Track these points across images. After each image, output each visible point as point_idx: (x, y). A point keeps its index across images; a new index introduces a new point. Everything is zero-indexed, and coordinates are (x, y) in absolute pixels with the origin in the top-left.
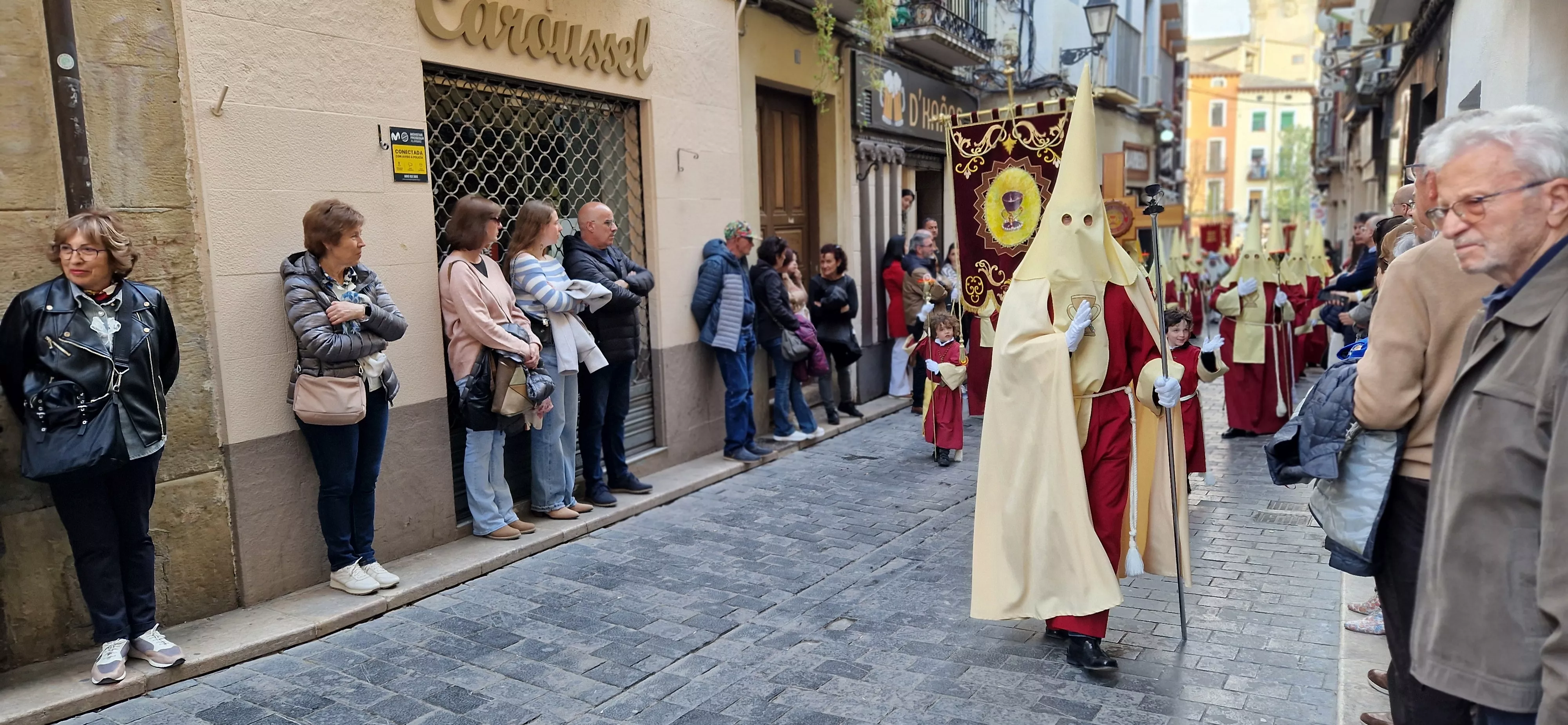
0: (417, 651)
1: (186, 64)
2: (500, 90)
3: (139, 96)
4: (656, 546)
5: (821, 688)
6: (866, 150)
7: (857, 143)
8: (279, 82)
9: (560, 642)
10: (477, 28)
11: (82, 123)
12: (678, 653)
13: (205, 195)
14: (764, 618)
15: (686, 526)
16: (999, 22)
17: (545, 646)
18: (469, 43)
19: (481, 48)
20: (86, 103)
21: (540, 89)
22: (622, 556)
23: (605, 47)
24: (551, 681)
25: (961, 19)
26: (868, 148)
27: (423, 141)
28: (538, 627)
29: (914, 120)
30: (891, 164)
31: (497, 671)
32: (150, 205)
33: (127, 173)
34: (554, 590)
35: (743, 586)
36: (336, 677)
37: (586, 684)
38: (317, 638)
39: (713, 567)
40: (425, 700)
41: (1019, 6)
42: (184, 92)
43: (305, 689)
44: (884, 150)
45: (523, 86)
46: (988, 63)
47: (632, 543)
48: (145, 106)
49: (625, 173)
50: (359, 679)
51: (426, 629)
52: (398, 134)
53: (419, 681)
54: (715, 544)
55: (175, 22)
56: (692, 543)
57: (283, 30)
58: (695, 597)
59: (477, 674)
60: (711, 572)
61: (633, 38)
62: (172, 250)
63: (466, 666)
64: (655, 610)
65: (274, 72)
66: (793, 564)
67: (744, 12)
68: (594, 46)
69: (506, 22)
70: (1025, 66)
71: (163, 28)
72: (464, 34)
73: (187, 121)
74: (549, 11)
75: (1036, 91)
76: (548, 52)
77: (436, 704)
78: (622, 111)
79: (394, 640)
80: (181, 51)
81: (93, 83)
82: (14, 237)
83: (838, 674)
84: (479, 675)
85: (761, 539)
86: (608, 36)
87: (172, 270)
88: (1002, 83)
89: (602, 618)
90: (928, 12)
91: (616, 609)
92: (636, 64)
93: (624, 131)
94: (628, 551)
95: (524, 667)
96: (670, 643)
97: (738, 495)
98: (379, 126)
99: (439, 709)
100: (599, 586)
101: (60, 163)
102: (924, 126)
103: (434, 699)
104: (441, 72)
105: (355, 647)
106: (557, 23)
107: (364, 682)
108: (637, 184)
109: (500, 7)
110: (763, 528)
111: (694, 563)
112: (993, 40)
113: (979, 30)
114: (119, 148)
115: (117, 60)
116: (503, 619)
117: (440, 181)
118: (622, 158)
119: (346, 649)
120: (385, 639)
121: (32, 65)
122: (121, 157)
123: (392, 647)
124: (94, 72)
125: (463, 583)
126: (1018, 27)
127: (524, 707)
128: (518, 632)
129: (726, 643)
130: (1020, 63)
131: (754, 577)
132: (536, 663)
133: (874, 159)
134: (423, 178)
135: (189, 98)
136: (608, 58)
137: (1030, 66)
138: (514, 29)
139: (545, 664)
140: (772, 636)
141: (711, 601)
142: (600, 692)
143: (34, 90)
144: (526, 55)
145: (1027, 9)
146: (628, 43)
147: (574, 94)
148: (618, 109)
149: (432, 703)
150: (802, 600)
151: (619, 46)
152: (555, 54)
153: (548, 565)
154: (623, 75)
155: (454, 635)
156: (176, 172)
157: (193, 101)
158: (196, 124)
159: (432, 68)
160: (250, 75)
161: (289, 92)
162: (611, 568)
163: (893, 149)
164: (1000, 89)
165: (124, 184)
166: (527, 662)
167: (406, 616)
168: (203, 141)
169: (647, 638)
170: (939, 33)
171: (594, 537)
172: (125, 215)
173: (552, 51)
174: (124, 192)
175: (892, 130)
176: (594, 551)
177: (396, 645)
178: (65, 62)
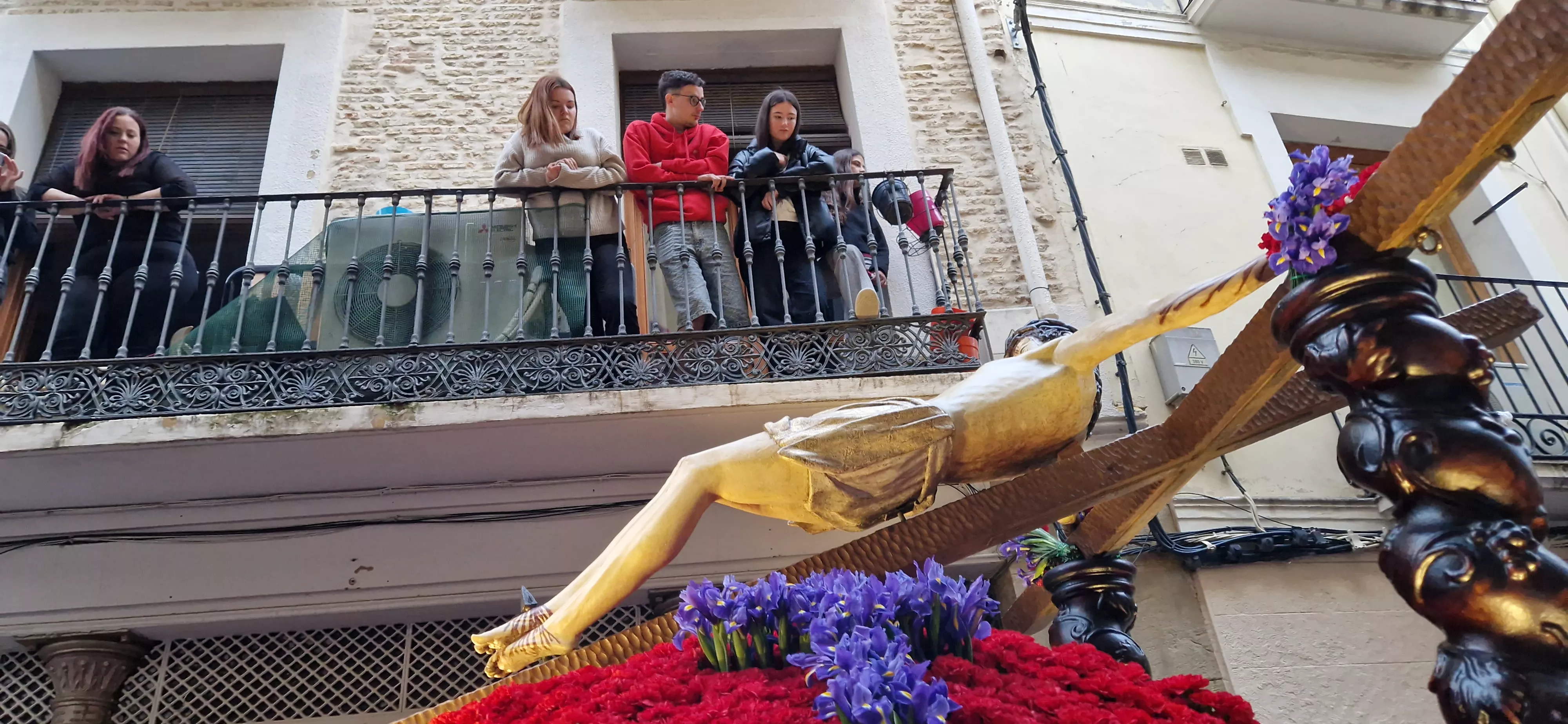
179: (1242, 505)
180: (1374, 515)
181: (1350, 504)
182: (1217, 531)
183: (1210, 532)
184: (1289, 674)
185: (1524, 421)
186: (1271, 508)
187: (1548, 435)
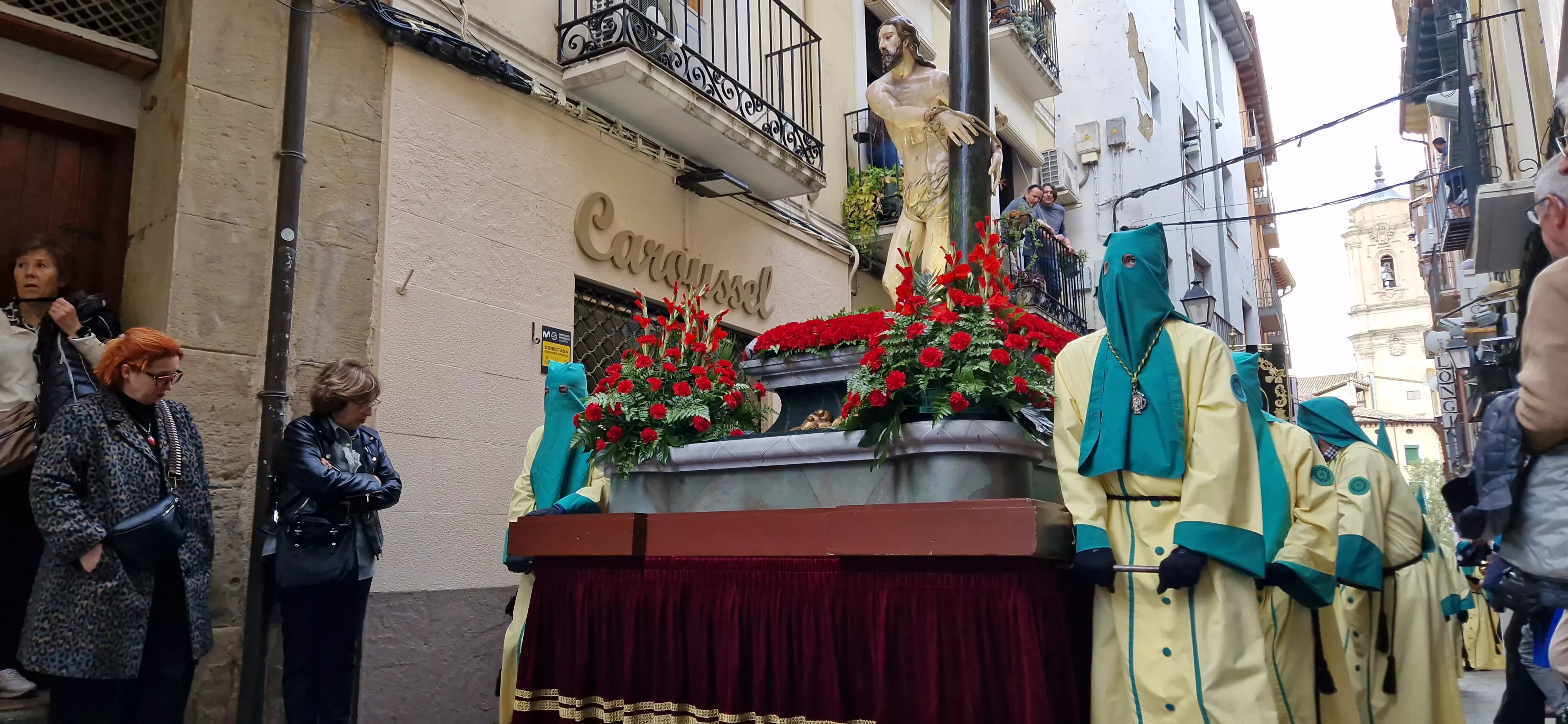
1: (383, 250)
3: (341, 271)
8: (455, 274)
10: (624, 254)
11: (291, 285)
13: (380, 359)
18: (616, 266)
19: (626, 272)
20: (298, 271)
23: (732, 286)
25: (1061, 306)
27: (569, 342)
33: (320, 333)
42: (378, 272)
48: (345, 280)
52: (549, 332)
55: (379, 216)
57: (464, 233)
61: (757, 282)
65: (452, 266)
67: (856, 274)
68: (723, 284)
69: (649, 252)
71: (369, 220)
72: (612, 258)
73: (376, 295)
74: (686, 250)
76: (683, 283)
80: (380, 239)
81: (305, 255)
86: (735, 277)
90: (1029, 295)
92: (760, 303)
98: (533, 324)
101: (267, 317)
104: (589, 290)
106: (692, 261)
109: (645, 240)
113: (1079, 318)
114: (317, 312)
115: (328, 240)
121: (260, 237)
122: (317, 320)
124: (308, 247)
135: (381, 277)
136: (734, 295)
138: (655, 260)
143: (259, 255)
144: (664, 281)
146: (752, 285)
151: (745, 286)
152: (687, 285)
154: (746, 312)
156: (360, 338)
157: (384, 280)
158: (383, 299)
159: (582, 285)
160: (433, 266)
161: (463, 284)
165: (316, 343)
168: (386, 313)
170: (1040, 313)
172: (312, 368)
173: (686, 282)
174: (314, 348)
178: (288, 235)
179: (457, 13)
180: (558, 81)
181: (544, 61)
182: (426, 22)
183: (420, 19)
184: (441, 162)
185: (688, 54)
186: (480, 31)
187: (697, 72)
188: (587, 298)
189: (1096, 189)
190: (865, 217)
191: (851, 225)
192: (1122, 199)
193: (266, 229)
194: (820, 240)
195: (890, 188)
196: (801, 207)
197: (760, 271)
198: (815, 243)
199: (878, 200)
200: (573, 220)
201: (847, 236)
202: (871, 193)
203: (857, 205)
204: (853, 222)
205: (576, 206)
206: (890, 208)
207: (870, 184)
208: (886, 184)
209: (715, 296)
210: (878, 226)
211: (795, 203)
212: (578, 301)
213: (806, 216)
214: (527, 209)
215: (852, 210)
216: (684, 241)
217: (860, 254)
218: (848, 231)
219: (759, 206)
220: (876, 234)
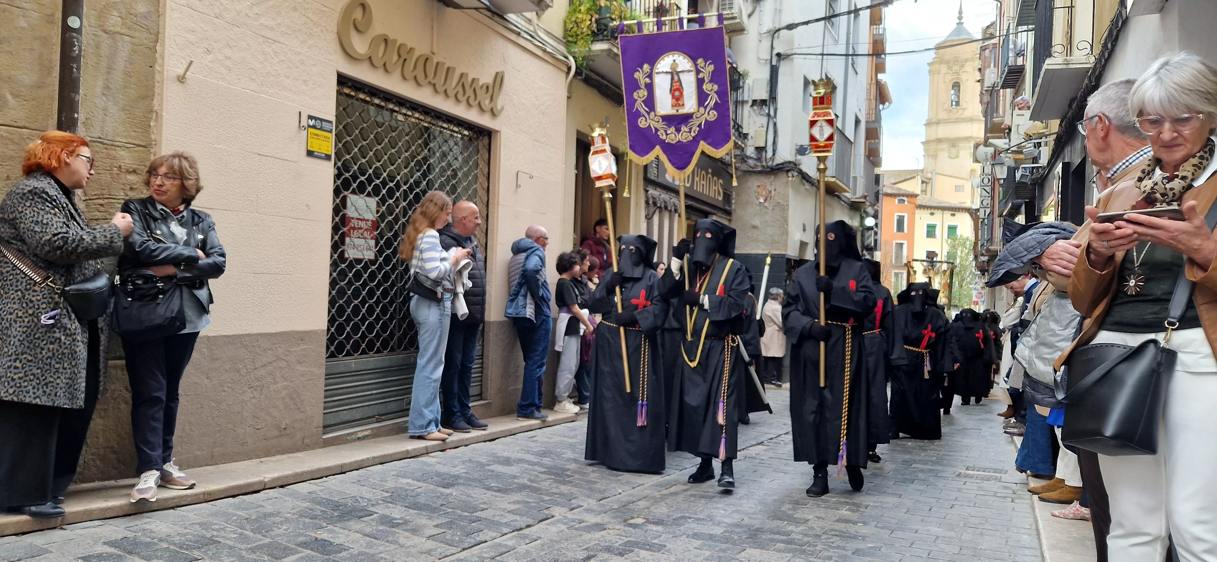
0: (289, 515)
1: (164, 41)
2: (391, 106)
3: (125, 59)
4: (482, 465)
5: (625, 556)
6: (654, 198)
7: (647, 191)
8: (231, 66)
9: (408, 518)
10: (381, 54)
11: (78, 69)
12: (505, 530)
13: (164, 140)
14: (574, 514)
15: (506, 454)
16: (751, 121)
17: (396, 519)
18: (373, 65)
19: (381, 71)
20: (84, 57)
21: (420, 110)
22: (456, 469)
23: (471, 86)
24: (401, 540)
26: (655, 197)
27: (331, 130)
28: (389, 508)
29: (688, 182)
30: (670, 211)
31: (357, 532)
32: (121, 140)
33: (107, 114)
34: (402, 486)
35: (556, 494)
36: (222, 527)
37: (430, 544)
38: (206, 502)
39: (531, 480)
40: (298, 545)
41: (767, 111)
42: (160, 61)
43: (196, 533)
44: (666, 200)
45: (408, 106)
46: (743, 149)
47: (463, 462)
48: (128, 66)
49: (476, 183)
50: (241, 529)
51: (296, 503)
52: (313, 121)
53: (291, 534)
54: (530, 467)
55: (160, 10)
56: (513, 465)
57: (239, 29)
58: (517, 497)
59: (339, 533)
60: (529, 483)
61: (492, 84)
62: (132, 178)
63: (330, 527)
64: (484, 503)
65: (228, 58)
66: (595, 483)
67: (571, 81)
68: (463, 85)
69: (402, 54)
70: (770, 154)
71: (150, 12)
72: (370, 58)
73: (158, 82)
74: (433, 53)
75: (777, 173)
76: (430, 83)
77: (307, 549)
78: (478, 137)
79: (270, 507)
80: (161, 31)
81: (91, 42)
82: (11, 147)
83: (638, 548)
84: (342, 534)
85: (567, 467)
86: (474, 80)
87: (129, 193)
88: (752, 165)
89: (442, 505)
91: (452, 500)
92: (493, 103)
93: (478, 151)
94: (461, 467)
95: (380, 531)
96: (499, 524)
97: (546, 440)
98: (300, 113)
99: (309, 552)
100: (438, 486)
101: (57, 97)
102: (695, 188)
103: (304, 545)
104: (350, 84)
105: (238, 509)
106: (438, 63)
107: (245, 532)
108: (485, 192)
109: (398, 44)
110: (569, 460)
111: (515, 477)
112: (747, 134)
113: (738, 124)
114: (103, 94)
115: (112, 28)
116: (360, 499)
117: (339, 164)
118: (475, 172)
119: (230, 510)
120: (263, 506)
121: (47, 21)
122: (104, 101)
123: (268, 511)
124: (93, 35)
125: (326, 477)
126: (766, 126)
127: (379, 555)
128: (372, 509)
129: (545, 527)
130: (766, 152)
131: (564, 489)
132: (388, 529)
133: (659, 205)
134: (328, 157)
135: (162, 66)
136: (472, 95)
137: (774, 154)
138: (407, 61)
139: (397, 531)
140: (582, 525)
141: (530, 500)
142: (443, 549)
143: (46, 40)
144: (413, 82)
145: (772, 113)
146: (487, 87)
147: (444, 118)
148: (475, 136)
149: (303, 548)
150: (603, 505)
151: (481, 87)
152: (434, 85)
153: (395, 470)
154: (482, 110)
155: (319, 507)
156: (144, 119)
157: (166, 68)
158: (165, 85)
159: (343, 80)
160: (210, 57)
161: (237, 75)
162: (447, 476)
163: (672, 200)
164: (751, 169)
165: (103, 121)
166: (381, 528)
167: (280, 494)
168: (168, 98)
169: (479, 519)
171: (433, 457)
172: (100, 145)
173: (433, 82)
174: (102, 127)
175: (672, 186)
176: (432, 465)
177: (272, 511)
178: (74, 22)
188: (347, 91)
189: (760, 19)
190: (582, 33)
191: (570, 39)
192: (779, 30)
193: (52, 15)
194: (545, 51)
195: (603, 11)
196: (530, 20)
197: (494, 74)
198: (539, 53)
199: (593, 19)
200: (336, 22)
201: (567, 48)
202: (588, 13)
203: (576, 22)
204: (572, 36)
205: (339, 11)
206: (603, 27)
207: (588, 5)
208: (601, 6)
209: (456, 95)
210: (592, 42)
211: (525, 17)
212: (339, 93)
213: (535, 29)
214: (295, 9)
215: (571, 26)
216: (432, 46)
217: (576, 64)
218: (568, 44)
219: (496, 18)
220: (590, 49)
